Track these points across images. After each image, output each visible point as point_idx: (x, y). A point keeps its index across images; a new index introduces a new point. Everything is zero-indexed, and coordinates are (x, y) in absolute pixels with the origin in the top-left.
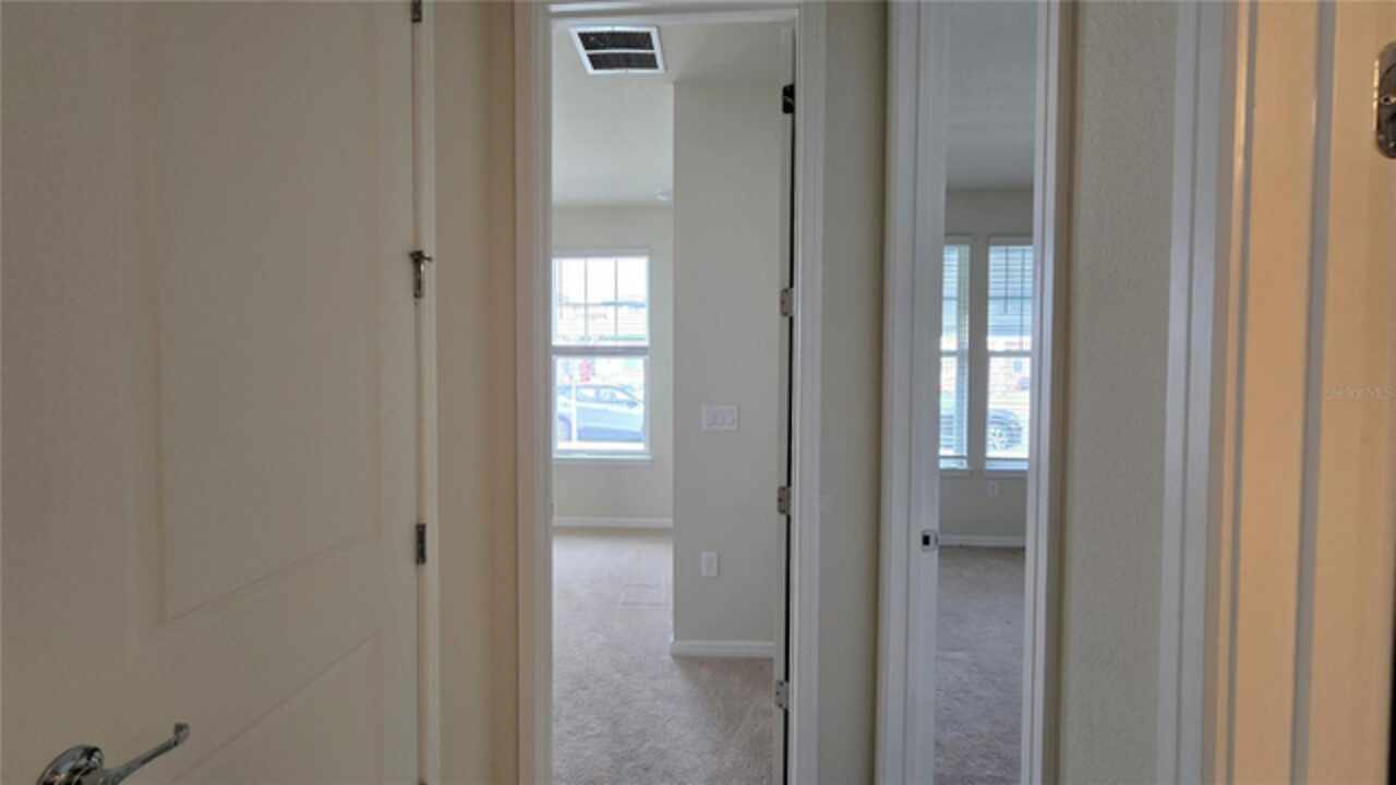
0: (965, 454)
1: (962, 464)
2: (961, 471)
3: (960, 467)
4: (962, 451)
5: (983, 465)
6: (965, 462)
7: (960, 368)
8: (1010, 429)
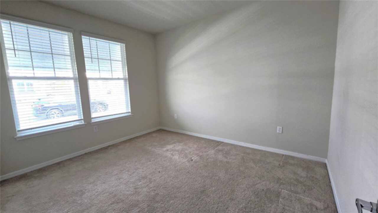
0: (82, 118)
1: (82, 122)
2: (82, 125)
3: (81, 123)
4: (81, 117)
5: (91, 121)
6: (83, 121)
7: (75, 84)
8: (105, 105)
